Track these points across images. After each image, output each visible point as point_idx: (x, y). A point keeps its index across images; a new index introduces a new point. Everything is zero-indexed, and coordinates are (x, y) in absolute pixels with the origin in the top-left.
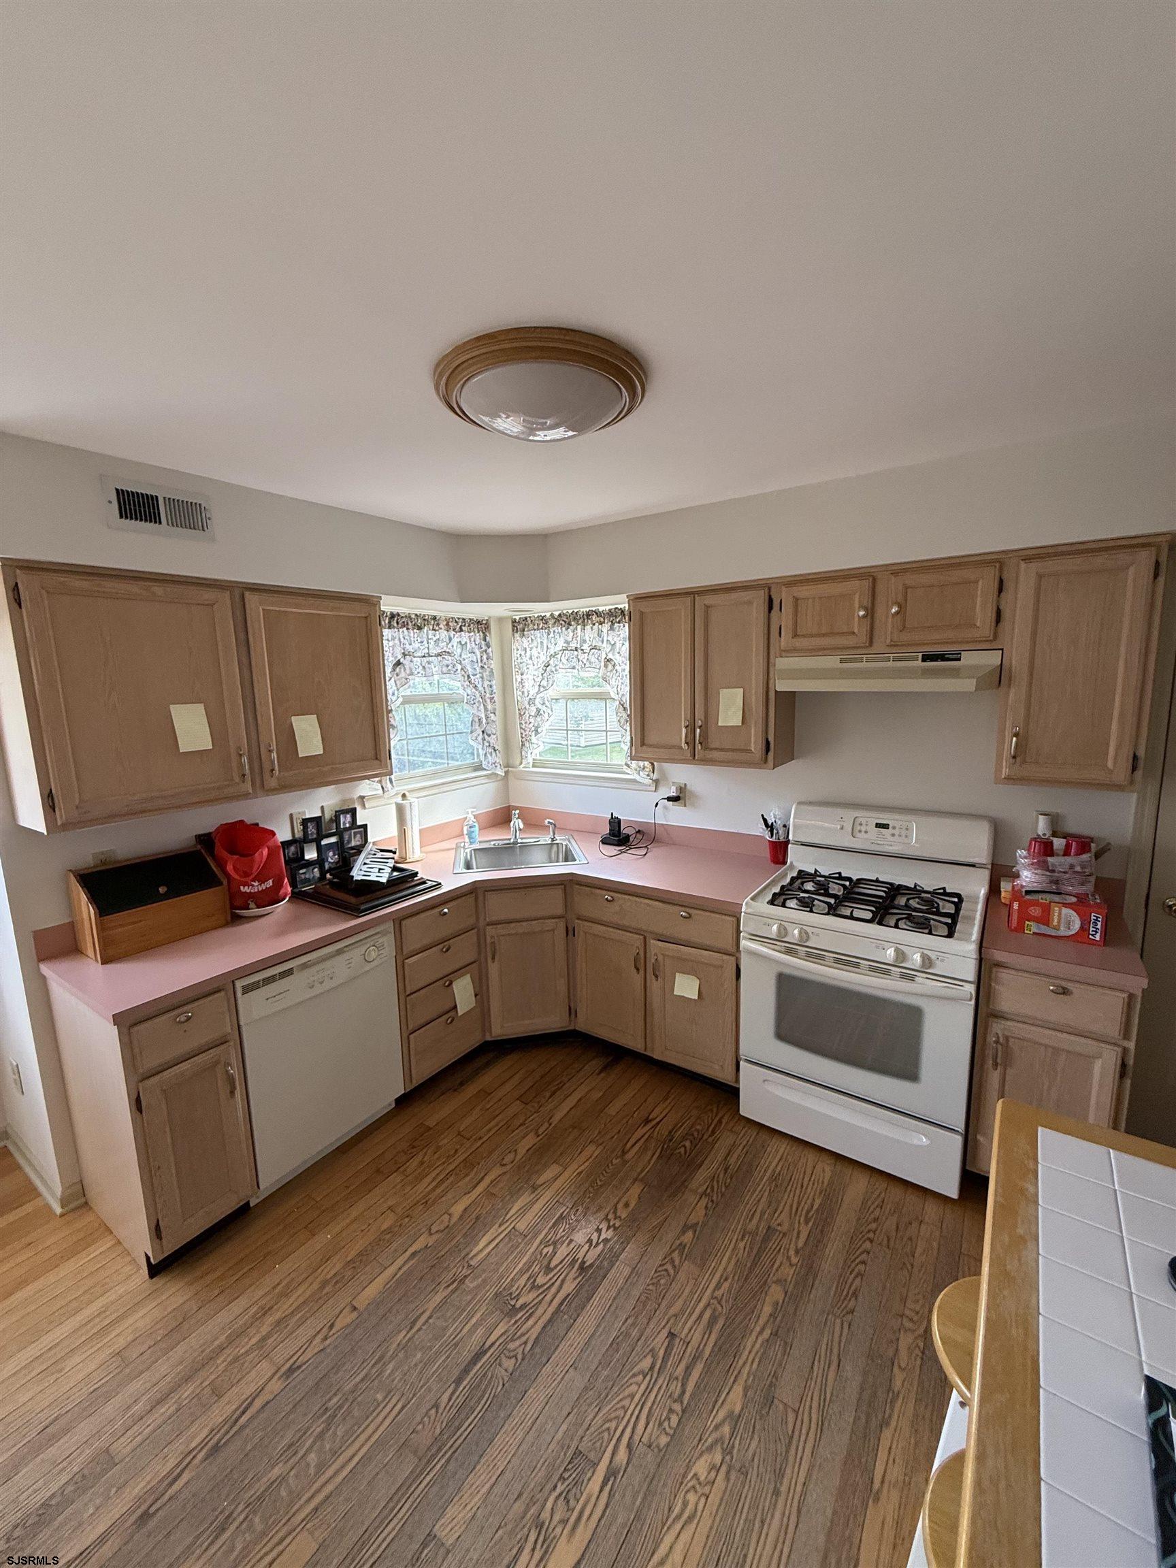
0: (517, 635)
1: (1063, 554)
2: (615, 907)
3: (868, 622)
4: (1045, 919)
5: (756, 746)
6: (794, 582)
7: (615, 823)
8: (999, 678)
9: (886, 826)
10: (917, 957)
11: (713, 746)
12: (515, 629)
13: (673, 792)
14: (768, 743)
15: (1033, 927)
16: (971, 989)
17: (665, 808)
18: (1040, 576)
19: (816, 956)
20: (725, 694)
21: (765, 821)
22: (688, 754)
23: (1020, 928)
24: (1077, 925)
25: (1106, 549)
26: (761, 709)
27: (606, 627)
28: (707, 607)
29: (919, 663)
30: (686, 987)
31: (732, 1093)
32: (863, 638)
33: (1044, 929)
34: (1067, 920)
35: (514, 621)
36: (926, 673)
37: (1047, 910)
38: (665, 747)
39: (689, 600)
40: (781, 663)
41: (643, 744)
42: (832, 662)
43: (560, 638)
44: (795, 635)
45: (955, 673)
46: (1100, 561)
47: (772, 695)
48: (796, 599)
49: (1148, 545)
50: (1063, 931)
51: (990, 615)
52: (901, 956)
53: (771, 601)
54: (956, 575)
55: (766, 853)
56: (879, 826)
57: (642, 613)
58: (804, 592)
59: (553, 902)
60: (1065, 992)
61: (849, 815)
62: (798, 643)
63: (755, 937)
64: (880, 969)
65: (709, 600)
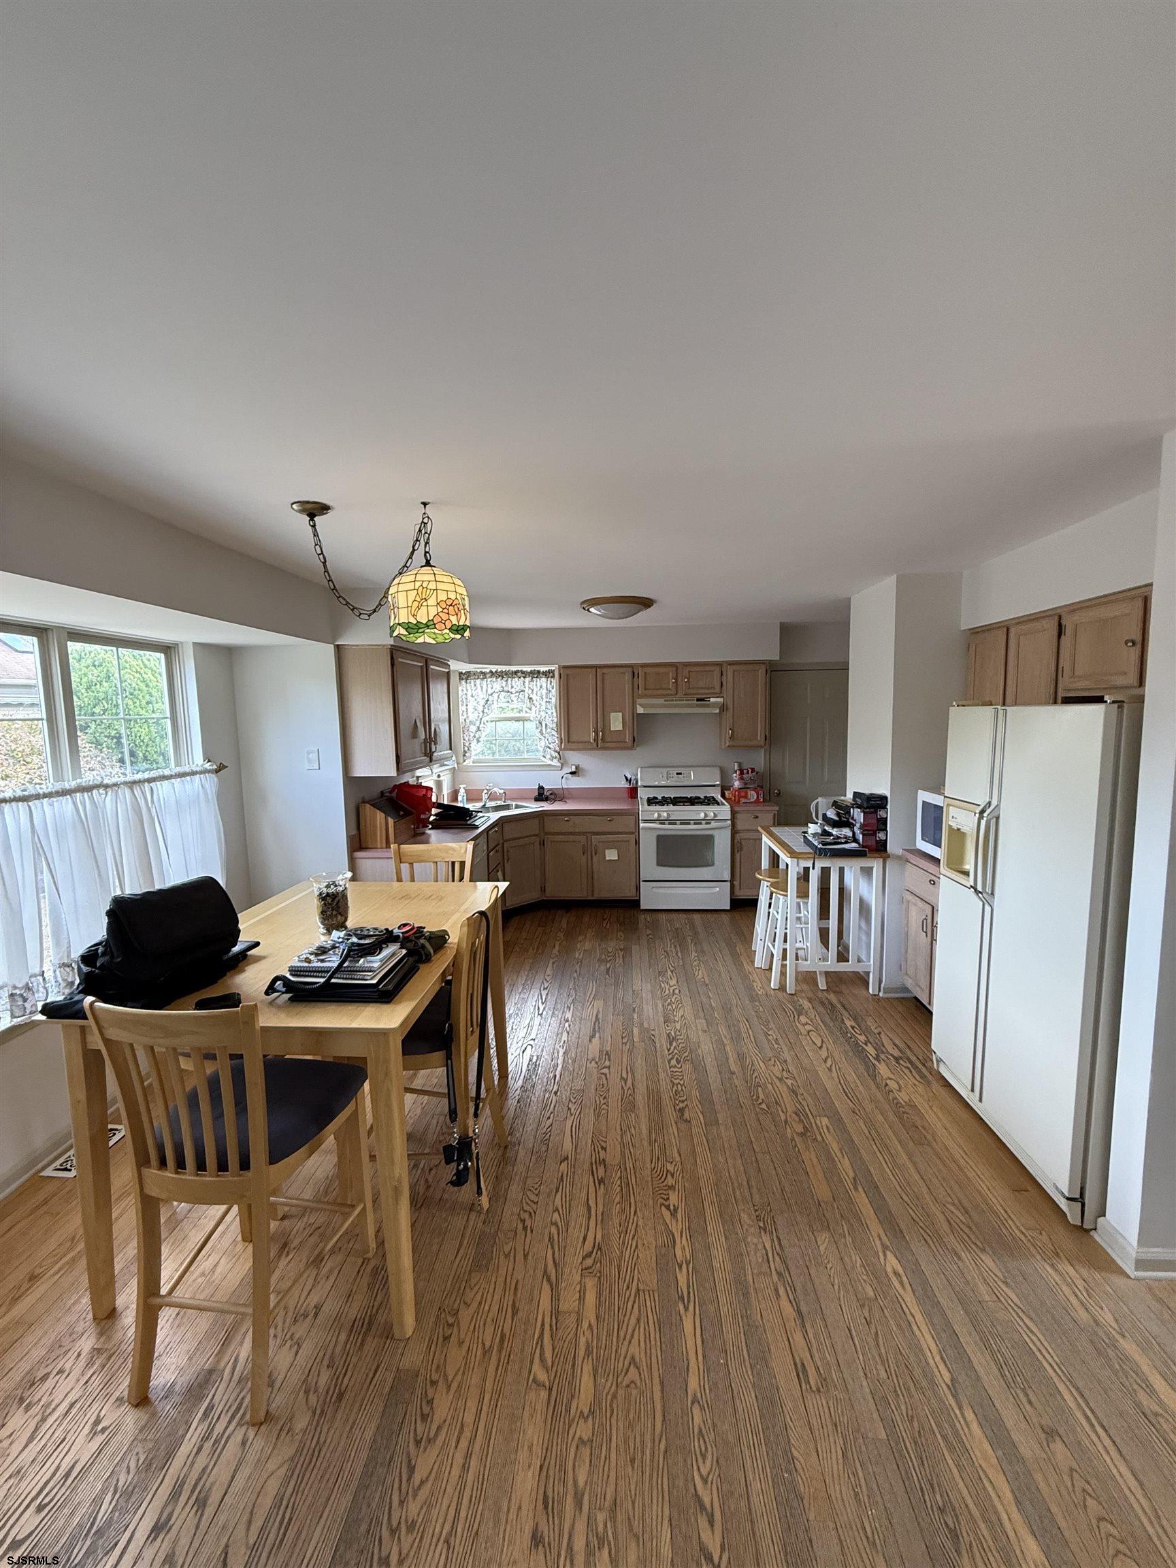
0: (463, 682)
1: (742, 664)
2: (571, 823)
3: (675, 685)
4: (746, 797)
5: (628, 739)
6: (644, 666)
7: (541, 788)
8: (723, 708)
9: (680, 774)
10: (712, 814)
11: (608, 740)
12: (461, 679)
13: (573, 769)
14: (634, 738)
15: (743, 800)
16: (729, 822)
17: (567, 779)
18: (734, 671)
19: (673, 822)
20: (613, 715)
21: (626, 778)
22: (595, 746)
23: (739, 801)
24: (755, 797)
25: (745, 664)
26: (631, 723)
27: (527, 680)
28: (603, 674)
29: (695, 702)
30: (612, 855)
31: (635, 903)
32: (673, 692)
33: (746, 800)
34: (752, 795)
35: (461, 673)
36: (698, 706)
37: (747, 793)
38: (582, 742)
39: (594, 670)
40: (639, 701)
41: (569, 742)
42: (661, 701)
43: (498, 684)
44: (645, 689)
45: (708, 706)
46: (751, 667)
47: (635, 715)
48: (646, 673)
49: (763, 663)
50: (752, 800)
51: (719, 685)
52: (706, 815)
53: (634, 673)
54: (708, 668)
55: (626, 795)
56: (677, 774)
57: (568, 675)
58: (648, 670)
59: (534, 825)
60: (757, 817)
61: (665, 771)
62: (647, 692)
63: (646, 821)
64: (698, 822)
65: (605, 671)
